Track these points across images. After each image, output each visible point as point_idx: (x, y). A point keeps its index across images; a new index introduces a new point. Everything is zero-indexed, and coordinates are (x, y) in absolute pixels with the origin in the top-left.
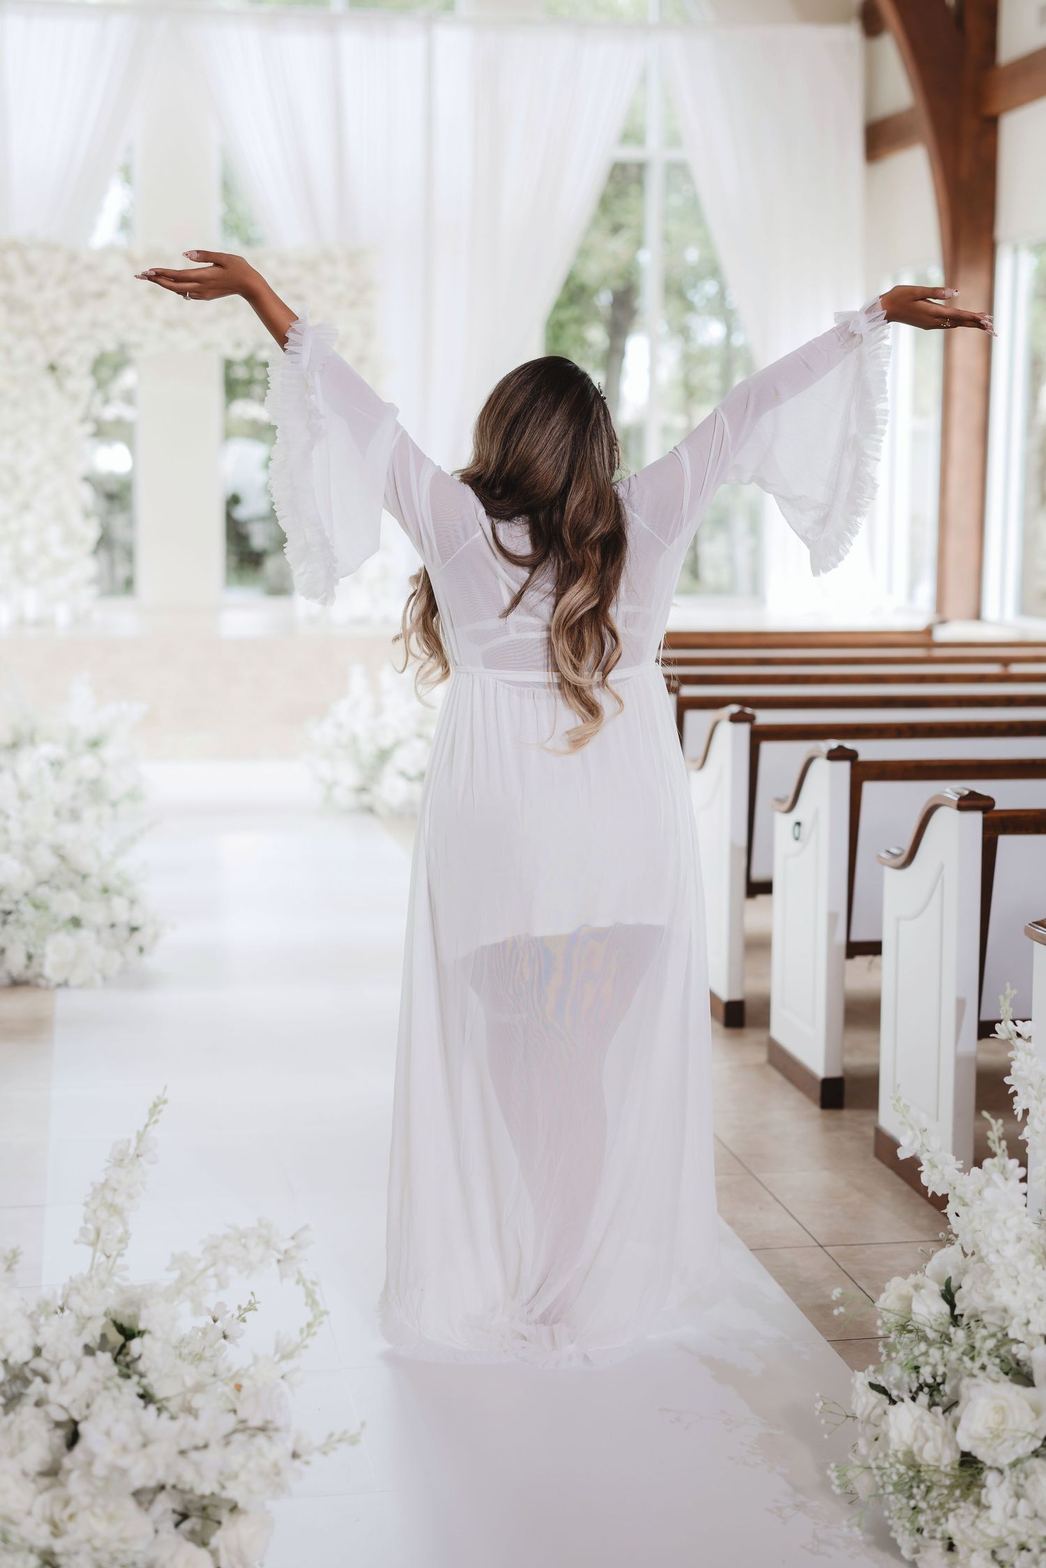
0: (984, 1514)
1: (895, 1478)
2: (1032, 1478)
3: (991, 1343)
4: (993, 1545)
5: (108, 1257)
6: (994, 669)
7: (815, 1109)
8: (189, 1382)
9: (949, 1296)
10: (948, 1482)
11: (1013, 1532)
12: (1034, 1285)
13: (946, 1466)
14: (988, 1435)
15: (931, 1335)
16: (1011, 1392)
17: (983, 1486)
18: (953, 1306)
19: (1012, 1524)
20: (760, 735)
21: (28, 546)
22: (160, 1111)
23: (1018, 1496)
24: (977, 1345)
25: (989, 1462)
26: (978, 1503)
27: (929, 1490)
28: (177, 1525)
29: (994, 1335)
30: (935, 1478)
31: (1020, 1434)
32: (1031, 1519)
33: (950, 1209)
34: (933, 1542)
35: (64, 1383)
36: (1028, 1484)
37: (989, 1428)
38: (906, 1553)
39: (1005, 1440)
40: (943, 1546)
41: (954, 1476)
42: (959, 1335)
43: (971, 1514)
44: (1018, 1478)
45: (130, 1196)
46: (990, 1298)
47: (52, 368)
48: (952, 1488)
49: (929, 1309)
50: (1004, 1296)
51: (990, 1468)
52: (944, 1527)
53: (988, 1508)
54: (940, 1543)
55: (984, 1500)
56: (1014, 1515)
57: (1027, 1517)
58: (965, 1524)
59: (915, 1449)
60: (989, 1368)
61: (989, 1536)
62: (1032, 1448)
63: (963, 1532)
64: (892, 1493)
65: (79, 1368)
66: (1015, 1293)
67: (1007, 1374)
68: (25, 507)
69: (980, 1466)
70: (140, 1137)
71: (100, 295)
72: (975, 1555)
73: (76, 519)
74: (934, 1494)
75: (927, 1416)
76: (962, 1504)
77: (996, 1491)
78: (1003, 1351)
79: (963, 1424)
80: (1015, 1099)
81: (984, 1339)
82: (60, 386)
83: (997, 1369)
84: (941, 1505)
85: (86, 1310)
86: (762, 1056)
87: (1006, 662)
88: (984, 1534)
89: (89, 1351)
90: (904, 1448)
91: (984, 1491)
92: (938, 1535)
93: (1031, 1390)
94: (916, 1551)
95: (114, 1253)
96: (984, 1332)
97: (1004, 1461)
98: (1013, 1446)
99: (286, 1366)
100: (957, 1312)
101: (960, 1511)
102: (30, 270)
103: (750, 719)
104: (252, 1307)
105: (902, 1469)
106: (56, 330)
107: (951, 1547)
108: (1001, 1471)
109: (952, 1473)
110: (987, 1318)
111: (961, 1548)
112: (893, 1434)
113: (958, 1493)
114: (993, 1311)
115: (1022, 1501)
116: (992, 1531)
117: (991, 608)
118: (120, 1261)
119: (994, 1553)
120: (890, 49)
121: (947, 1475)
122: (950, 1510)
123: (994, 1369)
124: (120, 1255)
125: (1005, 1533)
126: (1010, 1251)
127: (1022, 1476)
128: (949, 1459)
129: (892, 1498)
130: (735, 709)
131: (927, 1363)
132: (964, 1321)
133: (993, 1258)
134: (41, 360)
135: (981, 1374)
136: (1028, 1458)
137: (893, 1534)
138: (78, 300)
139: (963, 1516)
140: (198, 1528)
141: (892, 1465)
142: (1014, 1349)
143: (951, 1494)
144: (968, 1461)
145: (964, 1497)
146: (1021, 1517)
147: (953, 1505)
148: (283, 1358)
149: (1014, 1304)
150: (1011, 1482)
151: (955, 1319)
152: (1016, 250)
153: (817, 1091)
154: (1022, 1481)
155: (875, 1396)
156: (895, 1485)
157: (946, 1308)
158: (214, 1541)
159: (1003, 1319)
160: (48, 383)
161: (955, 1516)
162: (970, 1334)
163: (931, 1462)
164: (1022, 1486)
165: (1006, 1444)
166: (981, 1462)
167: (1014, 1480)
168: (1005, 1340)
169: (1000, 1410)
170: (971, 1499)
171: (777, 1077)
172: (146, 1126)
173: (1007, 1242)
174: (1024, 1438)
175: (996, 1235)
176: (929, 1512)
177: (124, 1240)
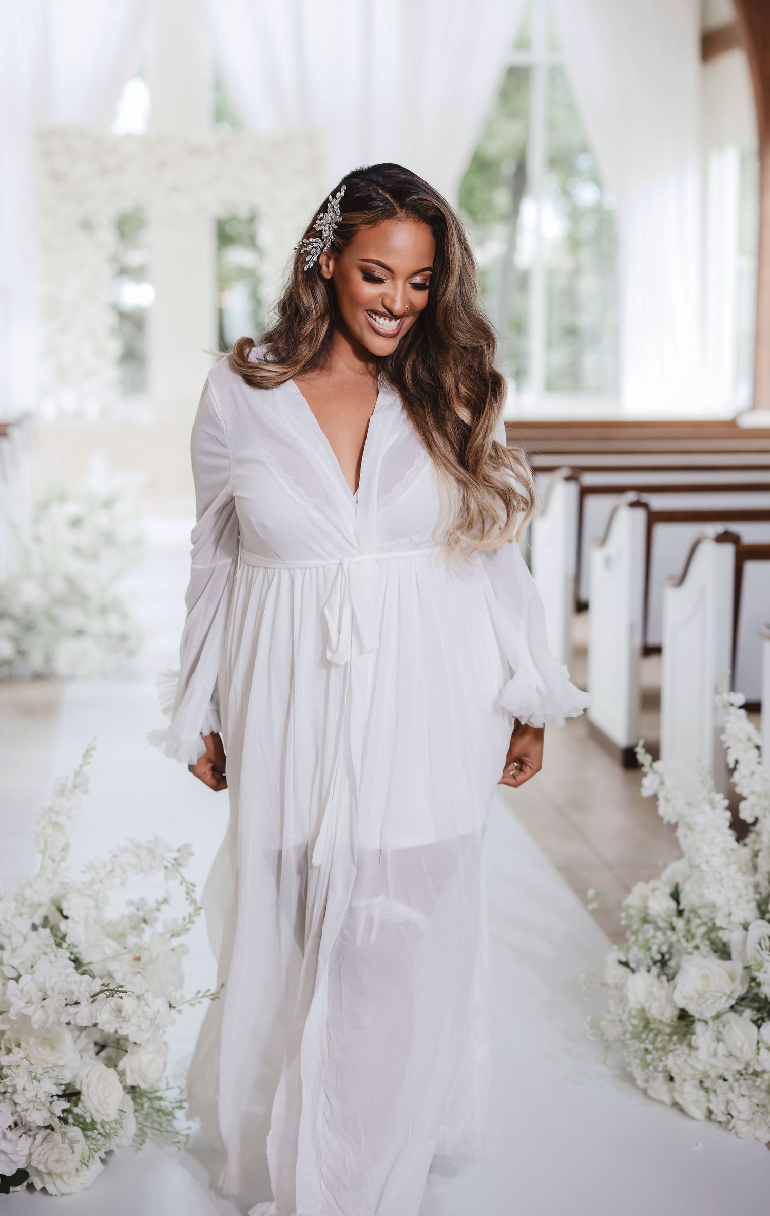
0: (693, 1053)
1: (630, 1028)
2: (728, 1027)
3: (703, 929)
4: (698, 1077)
5: (54, 861)
7: (618, 770)
8: (109, 951)
9: (675, 896)
10: (668, 1030)
11: (713, 1067)
12: (734, 886)
13: (667, 1019)
14: (697, 996)
15: (662, 924)
16: (714, 964)
17: (694, 1033)
18: (678, 901)
19: (713, 1061)
20: (584, 492)
21: (68, 358)
22: (91, 756)
23: (718, 1040)
24: (693, 930)
25: (697, 1016)
26: (690, 1046)
27: (656, 1035)
28: (97, 1053)
29: (705, 924)
30: (660, 1027)
31: (719, 995)
32: (727, 1057)
33: (680, 832)
34: (657, 1074)
35: (14, 950)
36: (724, 1031)
37: (696, 990)
38: (640, 1083)
39: (707, 999)
40: (664, 1077)
41: (672, 1026)
42: (680, 923)
43: (684, 1053)
44: (718, 1027)
45: (69, 817)
46: (702, 896)
48: (671, 1035)
49: (661, 905)
50: (712, 894)
51: (699, 1020)
52: (664, 1063)
53: (697, 1049)
54: (661, 1075)
55: (693, 1043)
56: (715, 1054)
57: (724, 1056)
58: (680, 1061)
59: (647, 1006)
60: (702, 947)
61: (696, 1070)
62: (728, 1005)
63: (677, 1066)
64: (630, 1039)
65: (25, 940)
66: (720, 892)
67: (715, 952)
68: (65, 328)
69: (692, 1019)
70: (77, 774)
72: (687, 1083)
73: (102, 336)
74: (659, 1039)
75: (656, 983)
76: (678, 1046)
77: (702, 1036)
78: (713, 936)
79: (679, 987)
80: (730, 752)
81: (698, 926)
82: (92, 238)
83: (708, 949)
84: (664, 1049)
85: (36, 899)
88: (692, 1067)
89: (34, 927)
90: (638, 1007)
91: (694, 1037)
92: (660, 1069)
93: (728, 963)
94: (647, 1081)
95: (58, 859)
96: (698, 921)
97: (708, 1014)
98: (713, 1003)
99: (175, 942)
100: (681, 907)
101: (677, 1052)
103: (579, 480)
104: (166, 901)
105: (635, 1022)
106: (89, 195)
107: (672, 1079)
108: (706, 1022)
109: (673, 1023)
110: (702, 912)
111: (677, 1078)
112: (631, 996)
113: (675, 1038)
114: (704, 906)
115: (721, 1044)
116: (699, 1066)
118: (63, 864)
119: (701, 1082)
121: (668, 1025)
122: (671, 1051)
123: (705, 947)
124: (62, 860)
125: (708, 1067)
126: (717, 862)
127: (721, 1025)
128: (669, 1015)
129: (630, 1042)
130: (566, 472)
131: (655, 943)
132: (686, 914)
133: (704, 866)
134: (77, 218)
135: (696, 953)
136: (727, 1012)
137: (629, 1069)
139: (678, 1055)
140: (113, 1056)
141: (629, 1019)
142: (721, 934)
143: (670, 1040)
144: (684, 1016)
145: (681, 1041)
146: (720, 1055)
147: (672, 1047)
148: (173, 936)
149: (720, 900)
150: (713, 1030)
151: (680, 913)
153: (619, 756)
154: (721, 1029)
155: (623, 970)
156: (632, 1033)
157: (673, 904)
158: (121, 1065)
159: (712, 912)
161: (674, 1056)
162: (689, 921)
163: (658, 1017)
164: (720, 1033)
165: (709, 1002)
166: (690, 1016)
167: (715, 1029)
168: (714, 928)
169: (705, 977)
170: (686, 1042)
172: (81, 766)
173: (714, 855)
174: (720, 997)
175: (706, 850)
176: (654, 1052)
177: (65, 849)
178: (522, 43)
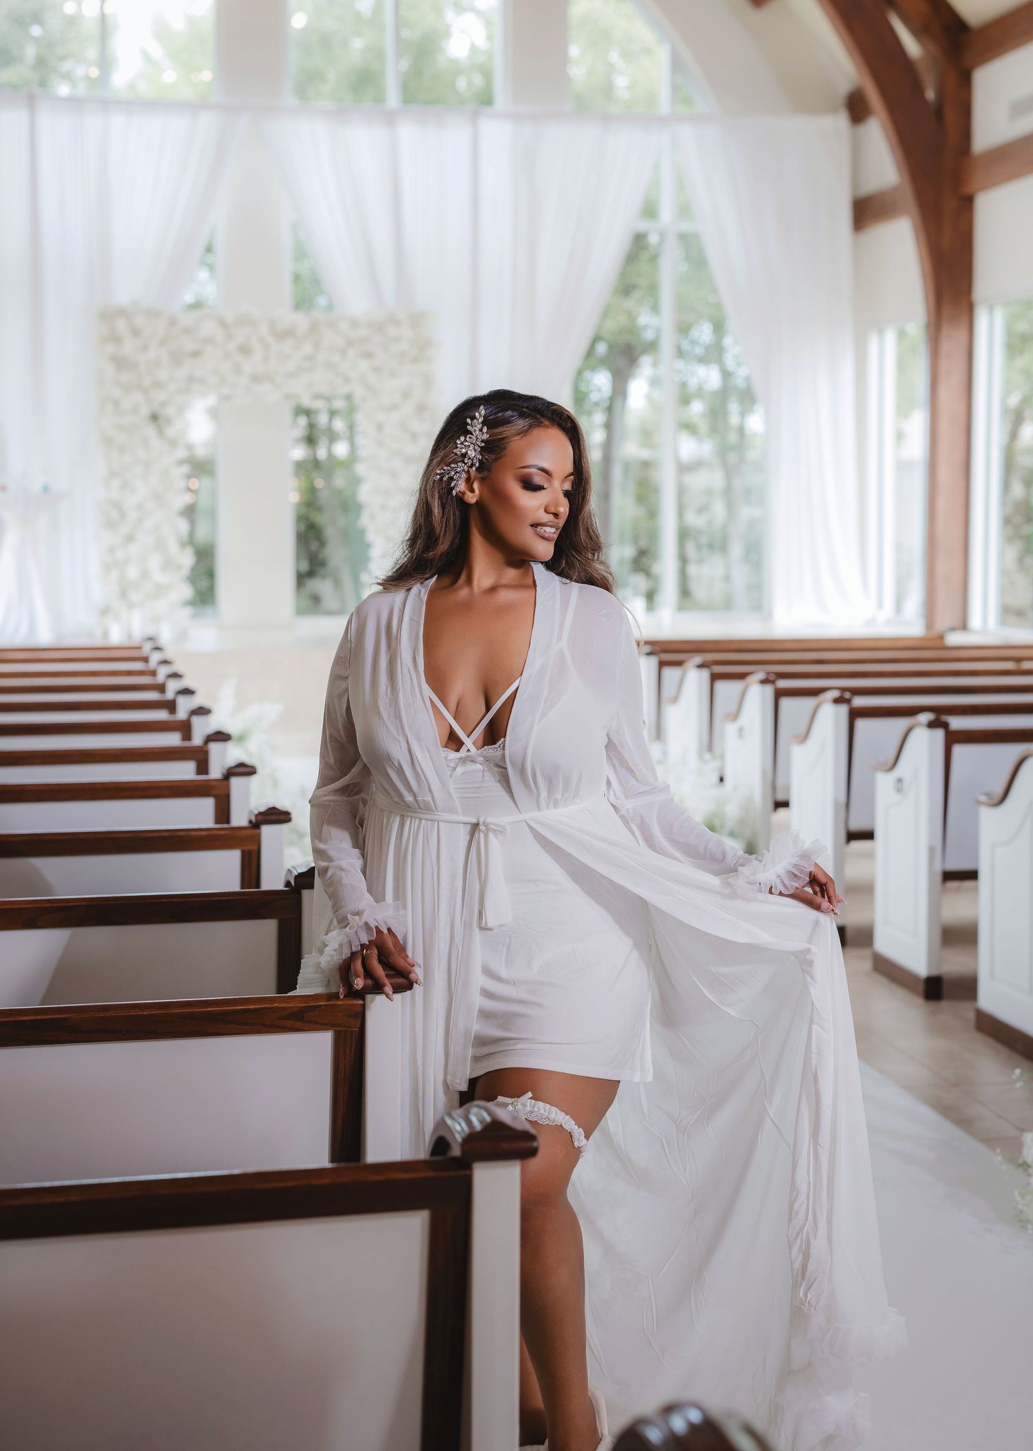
6: (1009, 666)
7: (920, 1001)
20: (855, 714)
21: (133, 572)
47: (154, 418)
68: (130, 539)
71: (196, 354)
73: (174, 547)
82: (160, 432)
86: (868, 965)
87: (1018, 660)
102: (136, 333)
103: (848, 701)
106: (158, 385)
117: (975, 621)
120: (876, 133)
130: (836, 694)
134: (145, 411)
138: (177, 359)
152: (991, 309)
153: (921, 987)
160: (150, 431)
171: (883, 981)
178: (650, 211)
